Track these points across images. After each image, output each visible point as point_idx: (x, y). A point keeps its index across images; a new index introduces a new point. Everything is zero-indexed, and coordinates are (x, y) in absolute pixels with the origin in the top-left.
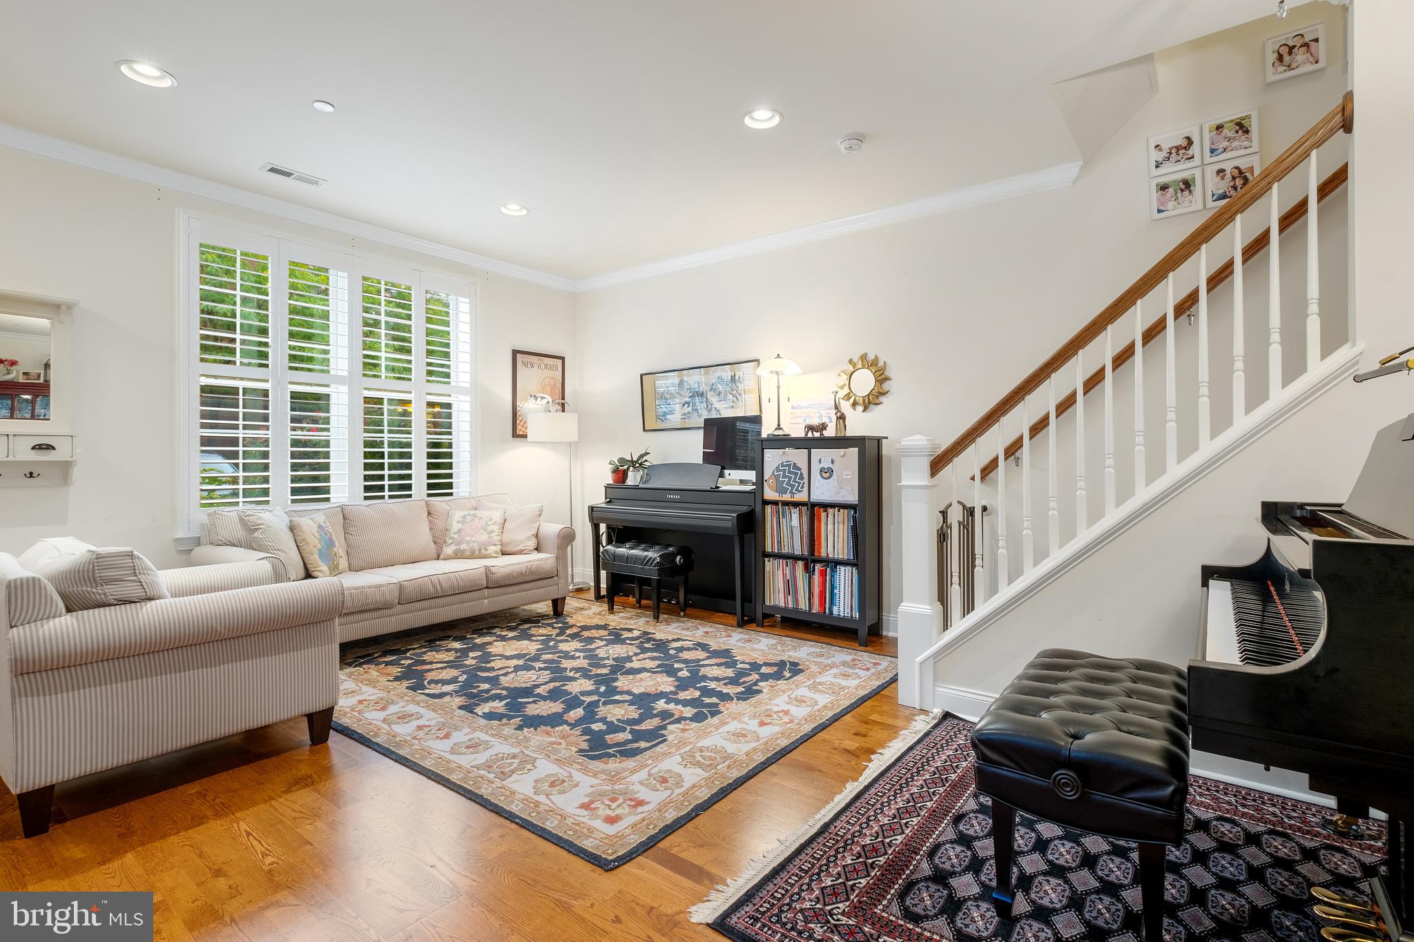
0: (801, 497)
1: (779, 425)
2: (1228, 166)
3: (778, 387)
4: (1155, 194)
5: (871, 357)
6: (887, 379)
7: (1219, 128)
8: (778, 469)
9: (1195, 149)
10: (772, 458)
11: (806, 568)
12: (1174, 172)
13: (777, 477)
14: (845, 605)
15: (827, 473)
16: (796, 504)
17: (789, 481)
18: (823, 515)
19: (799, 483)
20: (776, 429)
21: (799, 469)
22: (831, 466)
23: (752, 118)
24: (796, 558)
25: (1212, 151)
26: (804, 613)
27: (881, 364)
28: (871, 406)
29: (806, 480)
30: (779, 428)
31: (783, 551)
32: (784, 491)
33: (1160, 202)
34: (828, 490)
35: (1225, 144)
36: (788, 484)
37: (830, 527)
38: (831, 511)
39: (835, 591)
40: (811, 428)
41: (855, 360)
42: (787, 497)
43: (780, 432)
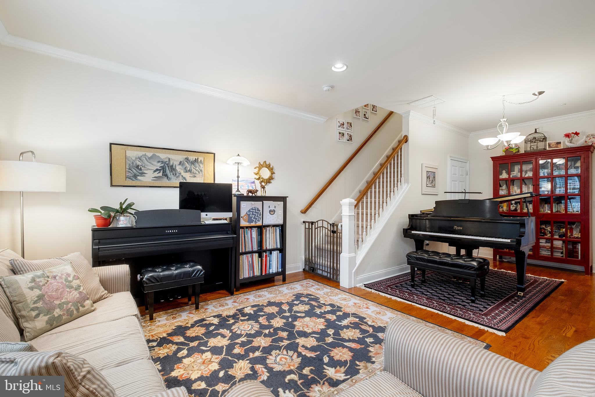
0: (259, 223)
1: (238, 189)
2: (349, 133)
3: (238, 170)
4: (338, 134)
5: (268, 163)
6: (274, 173)
7: (348, 123)
8: (249, 211)
9: (344, 126)
10: (245, 206)
11: (260, 256)
12: (341, 130)
13: (249, 215)
14: (274, 267)
15: (272, 212)
16: (251, 227)
17: (255, 216)
18: (264, 231)
19: (259, 217)
20: (237, 191)
21: (260, 211)
22: (274, 209)
23: (335, 67)
24: (252, 252)
25: (347, 128)
26: (257, 277)
27: (271, 167)
28: (268, 184)
29: (261, 216)
30: (238, 191)
31: (247, 251)
32: (252, 221)
33: (340, 137)
34: (273, 219)
35: (348, 128)
36: (254, 218)
37: (268, 236)
38: (268, 229)
39: (271, 263)
40: (250, 191)
41: (262, 163)
42: (253, 224)
43: (239, 193)
